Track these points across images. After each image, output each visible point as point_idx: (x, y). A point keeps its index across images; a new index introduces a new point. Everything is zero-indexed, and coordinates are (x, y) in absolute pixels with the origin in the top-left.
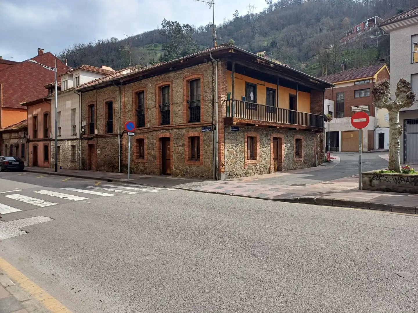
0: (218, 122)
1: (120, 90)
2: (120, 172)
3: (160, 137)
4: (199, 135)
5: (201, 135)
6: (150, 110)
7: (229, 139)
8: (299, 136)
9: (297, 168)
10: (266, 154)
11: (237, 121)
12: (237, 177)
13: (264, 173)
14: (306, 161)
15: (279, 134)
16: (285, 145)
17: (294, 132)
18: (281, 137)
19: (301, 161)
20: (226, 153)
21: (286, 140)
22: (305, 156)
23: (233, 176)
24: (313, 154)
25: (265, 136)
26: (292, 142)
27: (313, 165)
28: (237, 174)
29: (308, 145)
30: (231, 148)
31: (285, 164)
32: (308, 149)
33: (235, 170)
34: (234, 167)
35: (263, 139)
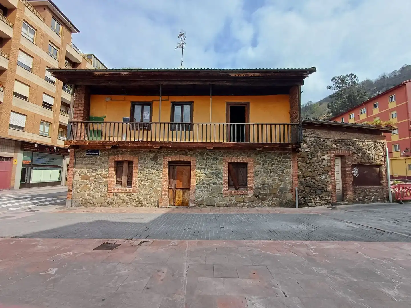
7: (83, 163)
8: (238, 159)
9: (235, 205)
10: (154, 182)
11: (71, 144)
12: (94, 206)
13: (147, 205)
14: (265, 196)
15: (183, 156)
16: (199, 171)
17: (224, 153)
18: (189, 160)
19: (247, 195)
20: (77, 178)
21: (202, 164)
22: (260, 189)
23: (87, 204)
24: (289, 187)
25: (151, 159)
26: (219, 167)
27: (286, 203)
28: (93, 202)
29: (270, 172)
30: (85, 173)
31: (198, 198)
32: (268, 178)
33: (90, 198)
34: (89, 194)
35: (147, 164)
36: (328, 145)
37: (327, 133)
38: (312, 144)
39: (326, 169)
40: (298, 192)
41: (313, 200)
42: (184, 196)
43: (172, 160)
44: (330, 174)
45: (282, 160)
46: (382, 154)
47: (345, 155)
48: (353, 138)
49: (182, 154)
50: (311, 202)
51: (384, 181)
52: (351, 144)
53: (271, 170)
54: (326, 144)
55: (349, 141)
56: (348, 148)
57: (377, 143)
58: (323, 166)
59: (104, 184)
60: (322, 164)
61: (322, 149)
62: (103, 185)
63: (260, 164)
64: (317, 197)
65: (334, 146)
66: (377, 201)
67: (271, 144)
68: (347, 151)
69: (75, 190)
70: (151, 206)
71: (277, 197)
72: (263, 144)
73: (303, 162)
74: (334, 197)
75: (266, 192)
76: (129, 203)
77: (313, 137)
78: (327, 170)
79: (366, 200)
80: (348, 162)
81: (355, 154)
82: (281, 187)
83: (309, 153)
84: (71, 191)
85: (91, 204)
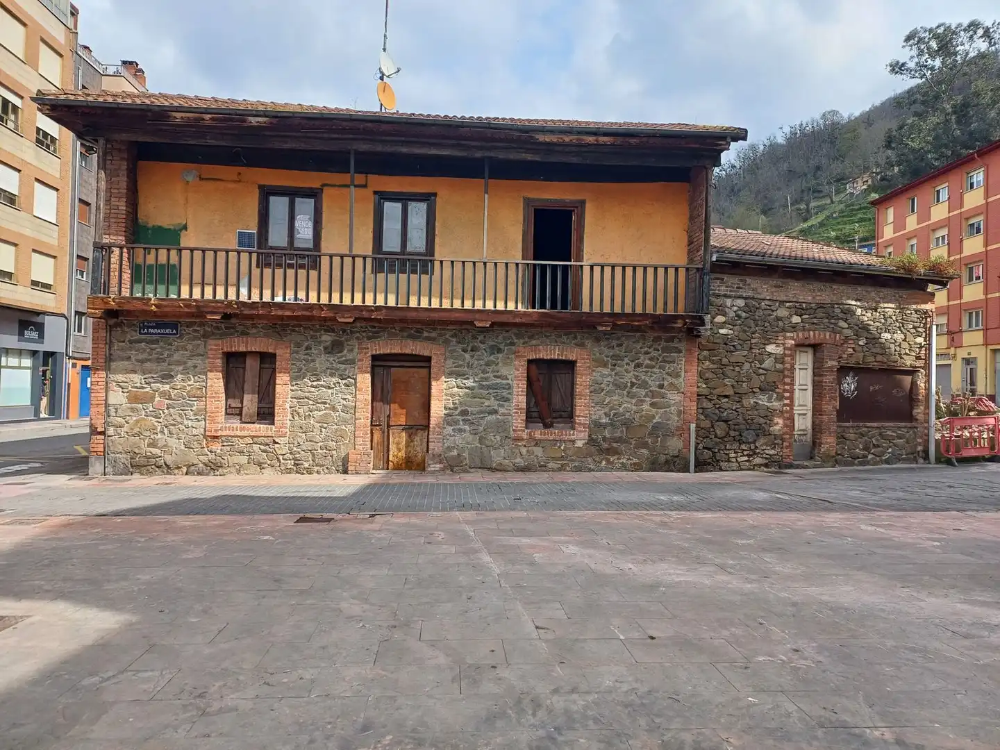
7: (133, 358)
8: (551, 351)
9: (543, 468)
10: (333, 409)
11: (108, 307)
13: (316, 469)
14: (615, 445)
15: (410, 342)
16: (453, 381)
17: (519, 336)
18: (427, 353)
19: (573, 442)
21: (461, 363)
22: (605, 426)
23: (149, 467)
24: (675, 421)
25: (325, 348)
26: (504, 371)
27: (667, 462)
28: (166, 464)
29: (629, 384)
30: (138, 385)
31: (450, 449)
32: (626, 399)
33: (156, 451)
34: (151, 441)
35: (313, 361)
36: (778, 319)
37: (779, 287)
38: (737, 316)
39: (771, 378)
40: (697, 436)
41: (733, 455)
42: (412, 444)
43: (381, 352)
44: (780, 391)
45: (660, 355)
46: (920, 340)
47: (821, 344)
48: (849, 298)
49: (411, 337)
50: (729, 461)
51: (919, 411)
52: (841, 315)
53: (634, 380)
54: (775, 314)
55: (836, 306)
56: (832, 326)
57: (909, 312)
58: (765, 372)
59: (195, 415)
60: (762, 366)
61: (762, 328)
62: (193, 418)
63: (605, 365)
64: (743, 447)
65: (796, 319)
66: (899, 460)
67: (633, 315)
68: (828, 334)
69: (111, 431)
70: (326, 471)
71: (645, 445)
72: (613, 315)
73: (713, 362)
74: (787, 447)
75: (618, 434)
76: (265, 463)
77: (741, 297)
78: (774, 382)
79: (870, 457)
80: (830, 360)
81: (850, 342)
82: (655, 421)
83: (728, 338)
84: (100, 433)
85: (159, 467)
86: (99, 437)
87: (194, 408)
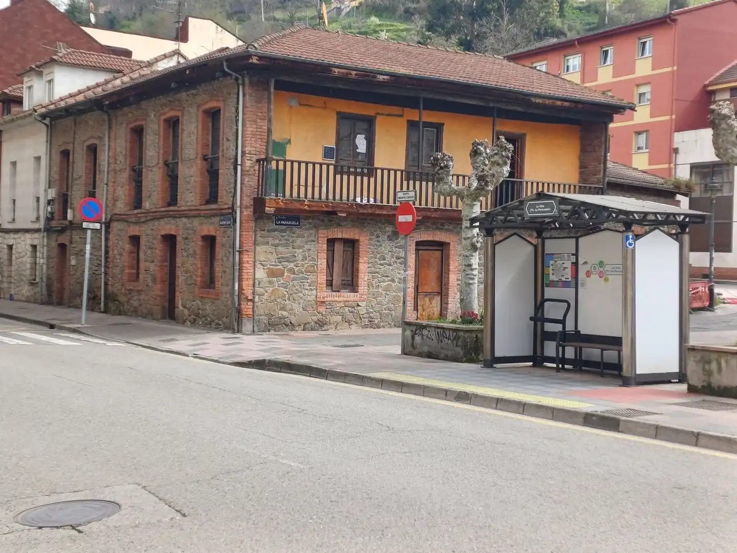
0: (240, 207)
1: (110, 120)
2: (102, 310)
3: (163, 233)
4: (216, 232)
5: (218, 232)
6: (151, 171)
7: (270, 243)
10: (393, 281)
12: (293, 330)
13: (382, 324)
15: (438, 233)
18: (448, 241)
20: (261, 274)
23: (280, 326)
25: (389, 236)
28: (291, 323)
30: (274, 263)
33: (285, 313)
34: (282, 306)
35: (381, 246)
42: (431, 306)
43: (421, 240)
49: (437, 229)
59: (310, 286)
62: (308, 288)
69: (257, 299)
70: (388, 325)
76: (352, 321)
84: (251, 300)
85: (287, 325)
86: (249, 303)
87: (309, 281)
